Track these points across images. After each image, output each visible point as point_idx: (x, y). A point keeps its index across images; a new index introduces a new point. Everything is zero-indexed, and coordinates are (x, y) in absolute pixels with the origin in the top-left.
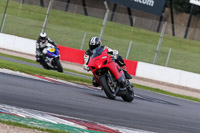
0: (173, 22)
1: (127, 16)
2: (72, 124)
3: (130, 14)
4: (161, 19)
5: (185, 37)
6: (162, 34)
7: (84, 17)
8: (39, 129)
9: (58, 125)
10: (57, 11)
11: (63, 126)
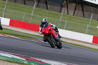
0: (67, 8)
1: (45, 5)
2: (18, 58)
3: (46, 4)
4: (62, 6)
5: (74, 15)
6: (62, 14)
7: (24, 6)
8: (2, 60)
9: (12, 58)
10: (11, 3)
11: (14, 58)
